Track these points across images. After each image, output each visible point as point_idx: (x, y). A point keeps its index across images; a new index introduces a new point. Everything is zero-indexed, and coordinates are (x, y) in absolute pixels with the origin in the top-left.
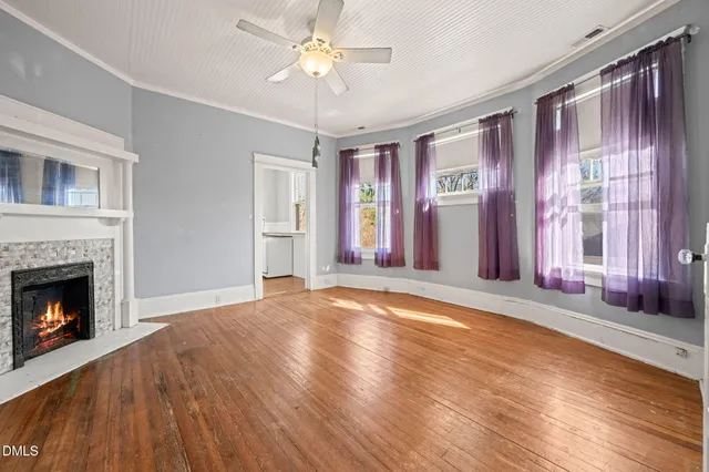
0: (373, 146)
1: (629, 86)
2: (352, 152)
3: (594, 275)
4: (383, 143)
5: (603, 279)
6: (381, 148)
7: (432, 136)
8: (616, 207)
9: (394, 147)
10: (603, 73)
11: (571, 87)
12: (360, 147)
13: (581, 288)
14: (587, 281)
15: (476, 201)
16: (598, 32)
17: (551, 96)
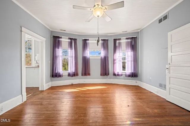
0: (68, 37)
1: (130, 42)
2: (59, 37)
3: (124, 73)
4: (72, 38)
5: (126, 73)
6: (71, 39)
7: (88, 40)
8: (128, 61)
9: (75, 40)
10: (126, 38)
11: (120, 39)
12: (62, 37)
13: (122, 75)
14: (123, 74)
15: (100, 58)
16: (126, 31)
17: (117, 39)
